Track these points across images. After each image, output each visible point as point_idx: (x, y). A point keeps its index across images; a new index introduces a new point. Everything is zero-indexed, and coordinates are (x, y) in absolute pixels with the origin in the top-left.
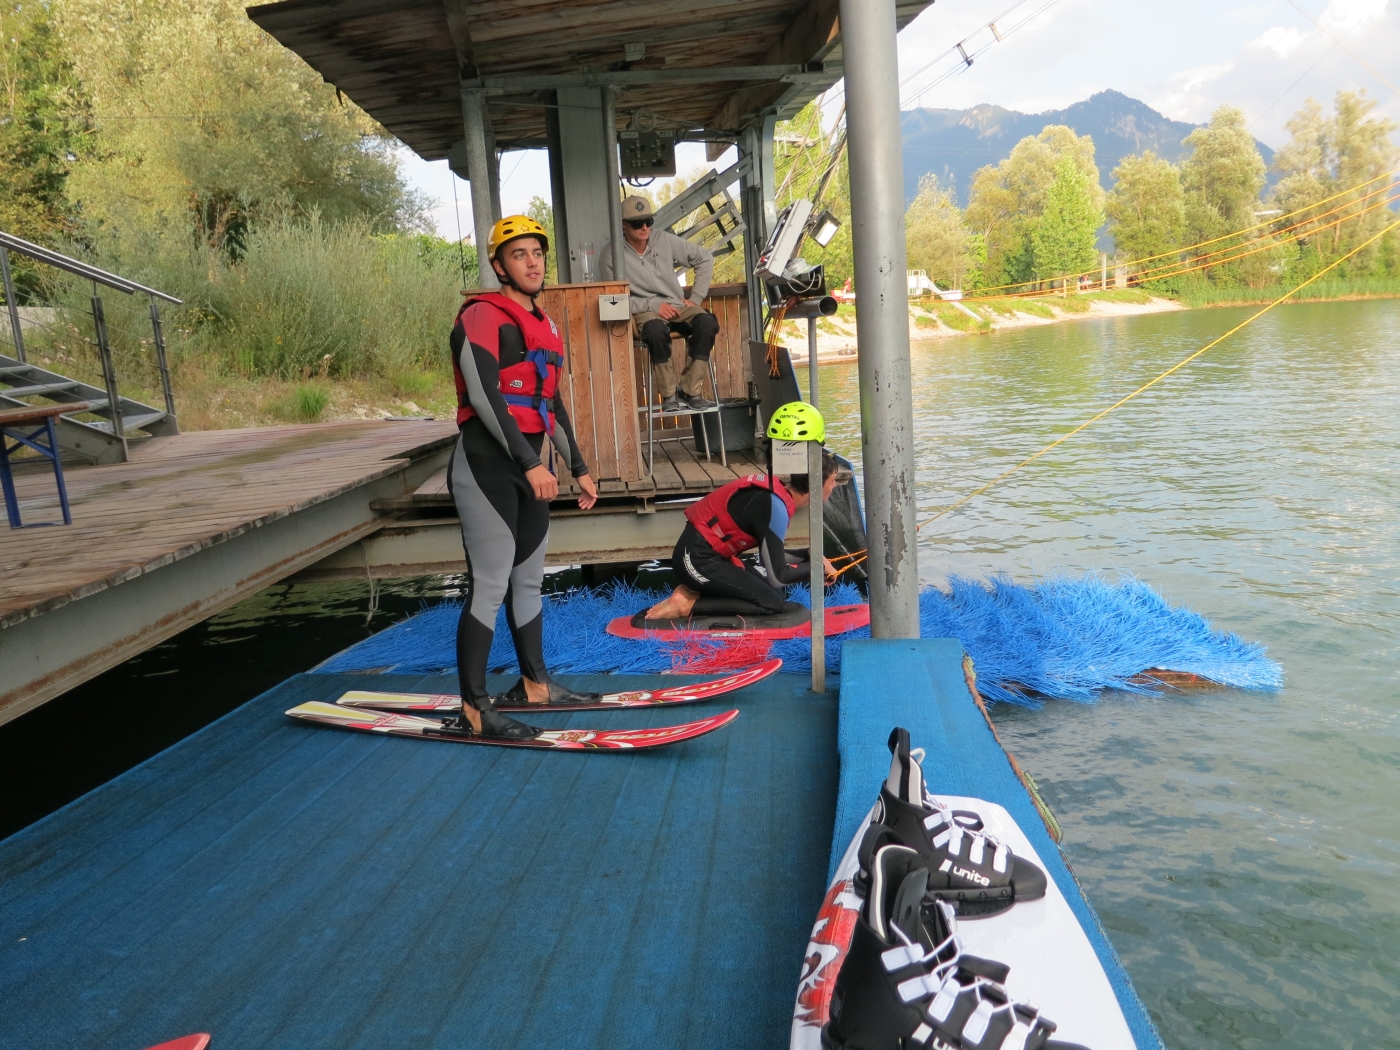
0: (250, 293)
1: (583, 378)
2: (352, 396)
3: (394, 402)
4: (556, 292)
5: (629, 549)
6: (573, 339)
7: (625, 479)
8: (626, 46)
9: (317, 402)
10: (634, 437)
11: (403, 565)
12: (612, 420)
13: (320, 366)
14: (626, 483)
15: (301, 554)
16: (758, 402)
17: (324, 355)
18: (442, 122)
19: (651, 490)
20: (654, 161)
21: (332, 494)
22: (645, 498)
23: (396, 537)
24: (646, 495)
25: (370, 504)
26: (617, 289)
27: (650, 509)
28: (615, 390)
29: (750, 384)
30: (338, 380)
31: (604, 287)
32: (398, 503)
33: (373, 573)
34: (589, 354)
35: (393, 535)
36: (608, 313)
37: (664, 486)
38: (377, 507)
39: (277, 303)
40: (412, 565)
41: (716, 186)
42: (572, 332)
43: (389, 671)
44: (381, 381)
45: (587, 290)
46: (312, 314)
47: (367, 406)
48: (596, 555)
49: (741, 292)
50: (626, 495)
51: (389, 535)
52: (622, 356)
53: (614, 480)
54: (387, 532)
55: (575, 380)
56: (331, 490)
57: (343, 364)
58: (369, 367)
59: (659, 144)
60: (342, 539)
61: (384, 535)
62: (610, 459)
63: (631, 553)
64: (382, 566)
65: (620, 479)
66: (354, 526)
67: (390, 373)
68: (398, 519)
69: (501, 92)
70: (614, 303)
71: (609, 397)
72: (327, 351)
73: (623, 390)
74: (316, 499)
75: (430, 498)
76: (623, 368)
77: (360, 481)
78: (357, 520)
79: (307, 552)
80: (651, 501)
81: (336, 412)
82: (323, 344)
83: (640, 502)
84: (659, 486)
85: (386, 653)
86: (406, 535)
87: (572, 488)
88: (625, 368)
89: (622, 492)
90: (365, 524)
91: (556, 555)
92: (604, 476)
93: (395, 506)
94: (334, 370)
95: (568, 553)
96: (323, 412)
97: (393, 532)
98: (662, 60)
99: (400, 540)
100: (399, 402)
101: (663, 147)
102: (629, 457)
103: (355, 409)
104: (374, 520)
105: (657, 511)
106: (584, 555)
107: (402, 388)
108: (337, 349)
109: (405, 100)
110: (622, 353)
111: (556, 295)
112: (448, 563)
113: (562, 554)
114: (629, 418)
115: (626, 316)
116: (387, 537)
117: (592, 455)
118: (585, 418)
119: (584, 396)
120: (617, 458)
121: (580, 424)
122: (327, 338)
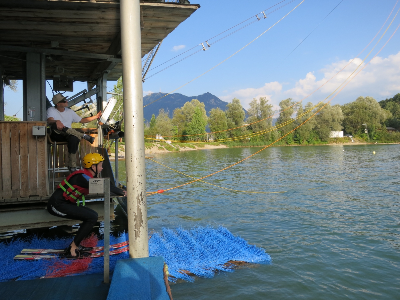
1: (25, 157)
5: (42, 223)
6: (21, 142)
7: (40, 195)
8: (52, 42)
10: (45, 179)
12: (36, 173)
14: (41, 197)
20: (65, 85)
26: (41, 124)
28: (39, 161)
31: (36, 123)
34: (28, 148)
36: (36, 132)
41: (86, 96)
42: (22, 139)
45: (29, 124)
48: (28, 225)
50: (40, 202)
52: (42, 149)
53: (36, 196)
55: (22, 158)
59: (67, 80)
62: (35, 188)
65: (38, 196)
70: (39, 129)
71: (36, 164)
73: (42, 161)
76: (42, 153)
87: (17, 199)
89: (39, 200)
92: (31, 194)
101: (69, 81)
102: (43, 187)
114: (44, 172)
115: (44, 134)
117: (27, 186)
118: (25, 172)
119: (25, 164)
120: (38, 187)
121: (22, 174)
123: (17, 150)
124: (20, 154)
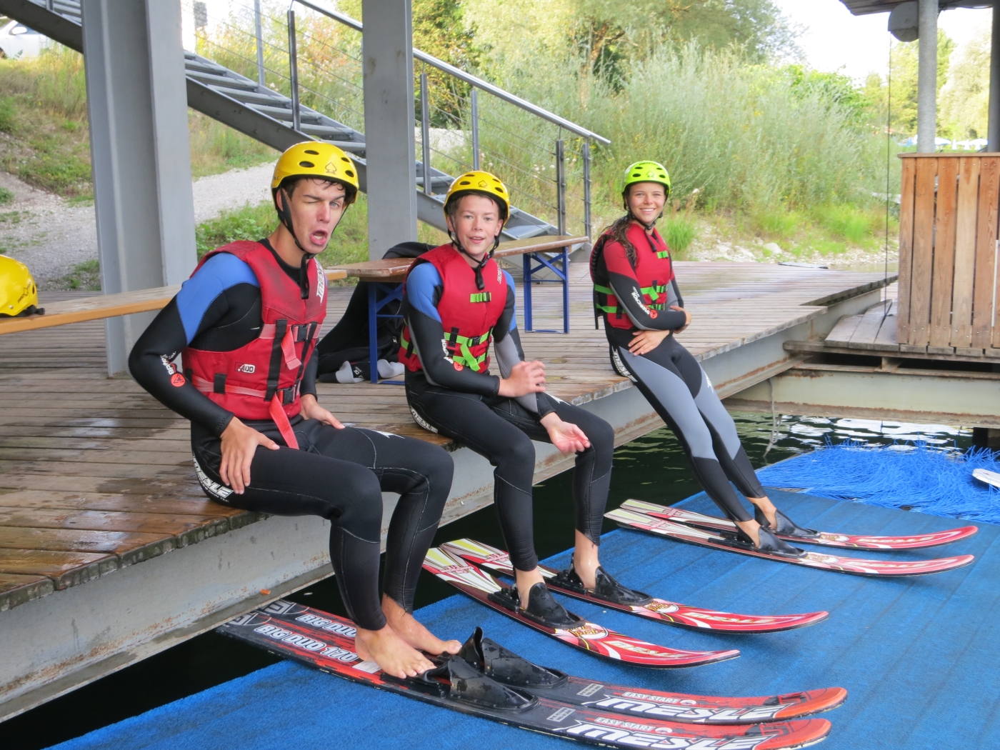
0: (631, 125)
2: (717, 233)
3: (756, 242)
4: (993, 159)
9: (685, 235)
11: (805, 404)
13: (688, 200)
15: (730, 382)
17: (693, 189)
21: (770, 332)
23: (802, 378)
25: (783, 344)
30: (703, 215)
32: (810, 347)
33: (776, 408)
35: (799, 376)
38: (790, 348)
39: (655, 134)
40: (813, 406)
43: (805, 491)
44: (746, 219)
46: (685, 147)
47: (729, 244)
51: (796, 375)
54: (795, 372)
56: (770, 328)
57: (709, 200)
58: (735, 204)
60: (760, 373)
61: (791, 375)
64: (785, 403)
66: (769, 363)
67: (755, 212)
68: (806, 361)
72: (696, 185)
74: (759, 335)
75: (841, 345)
77: (790, 323)
78: (774, 357)
79: (735, 380)
81: (700, 248)
82: (693, 177)
85: (800, 477)
86: (812, 377)
87: (984, 351)
90: (778, 362)
91: (956, 415)
93: (807, 349)
94: (701, 204)
95: (969, 415)
96: (689, 248)
97: (800, 373)
99: (806, 381)
100: (761, 242)
103: (718, 246)
104: (785, 360)
106: (986, 419)
107: (766, 228)
108: (706, 184)
111: (993, 163)
112: (848, 408)
113: (962, 415)
116: (794, 377)
122: (698, 172)
123: (993, 227)
124: (998, 238)
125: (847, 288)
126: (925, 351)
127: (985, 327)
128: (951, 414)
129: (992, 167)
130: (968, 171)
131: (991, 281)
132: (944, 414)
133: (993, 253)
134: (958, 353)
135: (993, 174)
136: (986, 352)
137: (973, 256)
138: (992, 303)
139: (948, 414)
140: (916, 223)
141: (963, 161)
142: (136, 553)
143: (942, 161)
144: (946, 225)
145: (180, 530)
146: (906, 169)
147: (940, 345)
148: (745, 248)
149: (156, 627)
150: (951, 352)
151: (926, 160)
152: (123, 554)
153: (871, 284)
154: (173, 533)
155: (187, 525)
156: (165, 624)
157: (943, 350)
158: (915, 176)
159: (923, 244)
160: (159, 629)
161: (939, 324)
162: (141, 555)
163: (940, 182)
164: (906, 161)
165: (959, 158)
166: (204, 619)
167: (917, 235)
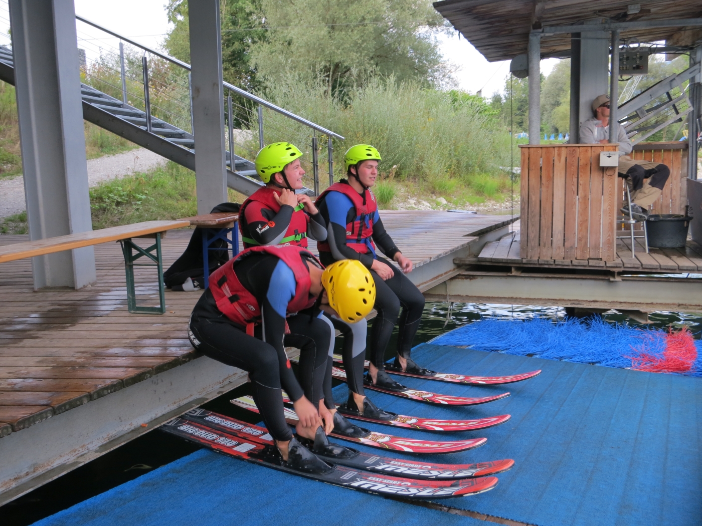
0: (355, 127)
1: (585, 198)
2: (408, 192)
3: (432, 197)
4: (574, 148)
5: (601, 301)
6: (581, 176)
7: (604, 259)
8: (629, 6)
9: (389, 194)
10: (613, 235)
11: (467, 296)
12: (600, 224)
13: (390, 172)
14: (605, 262)
15: (423, 284)
16: (691, 218)
17: (393, 166)
18: (507, 44)
19: (620, 267)
20: (634, 66)
21: (446, 253)
22: (616, 271)
23: (465, 280)
24: (616, 270)
25: (453, 260)
26: (612, 148)
27: (618, 279)
28: (604, 206)
29: (687, 207)
30: (399, 181)
31: (603, 146)
32: (469, 261)
33: (450, 299)
34: (590, 185)
35: (463, 279)
36: (605, 162)
37: (629, 266)
38: (457, 262)
39: (369, 133)
40: (472, 297)
41: (674, 83)
42: (581, 171)
44: (425, 183)
45: (593, 148)
46: (388, 140)
47: (415, 198)
48: (580, 303)
49: (684, 147)
50: (604, 269)
51: (461, 278)
52: (610, 187)
53: (598, 259)
54: (460, 277)
55: (581, 200)
56: (446, 251)
57: (403, 172)
58: (418, 174)
59: (638, 56)
60: (440, 278)
61: (458, 278)
62: (597, 247)
63: (602, 304)
64: (455, 295)
65: (601, 259)
66: (445, 271)
67: (430, 179)
68: (467, 270)
69: (551, 34)
70: (609, 157)
71: (600, 210)
72: (395, 163)
73: (609, 207)
74: (440, 255)
75: (488, 260)
76: (610, 194)
77: (458, 248)
78: (448, 268)
79: (425, 283)
80: (620, 274)
81: (398, 201)
82: (393, 158)
83: (612, 274)
84: (626, 266)
85: (466, 339)
86: (471, 279)
87: (571, 261)
88: (612, 194)
89: (602, 267)
90: (450, 271)
91: (556, 300)
92: (591, 256)
93: (467, 263)
94: (398, 175)
95: (564, 300)
96: (391, 201)
97: (464, 277)
98: (649, 11)
99: (467, 282)
100: (434, 197)
101: (641, 57)
102: (609, 247)
103: (409, 200)
104: (454, 269)
105: (623, 280)
106: (573, 302)
107: (437, 188)
108: (401, 162)
109: (491, 36)
110: (610, 186)
111: (574, 150)
112: (492, 297)
113: (560, 300)
114: (611, 224)
115: (616, 165)
116: (460, 280)
117: (586, 244)
118: (584, 222)
119: (585, 209)
120: (601, 246)
121: (581, 225)
122: (395, 155)
123: (575, 188)
124: (578, 195)
125: (489, 225)
126: (537, 263)
127: (572, 247)
128: (553, 300)
129: (573, 153)
130: (559, 155)
131: (574, 220)
132: (549, 299)
133: (575, 204)
134: (556, 263)
135: (574, 156)
136: (573, 262)
137: (564, 205)
138: (575, 233)
139: (551, 299)
140: (530, 186)
141: (556, 149)
142: (64, 405)
143: (544, 150)
144: (548, 187)
145: (92, 389)
146: (523, 154)
147: (545, 259)
148: (425, 201)
149: (75, 451)
150: (553, 263)
151: (535, 149)
152: (56, 406)
153: (503, 222)
154: (88, 391)
155: (96, 386)
156: (80, 449)
157: (547, 261)
158: (529, 158)
159: (535, 198)
160: (77, 452)
161: (545, 246)
162: (67, 407)
163: (543, 161)
164: (523, 149)
165: (554, 147)
166: (106, 444)
167: (530, 193)
